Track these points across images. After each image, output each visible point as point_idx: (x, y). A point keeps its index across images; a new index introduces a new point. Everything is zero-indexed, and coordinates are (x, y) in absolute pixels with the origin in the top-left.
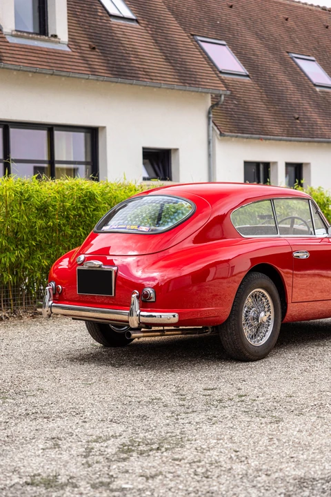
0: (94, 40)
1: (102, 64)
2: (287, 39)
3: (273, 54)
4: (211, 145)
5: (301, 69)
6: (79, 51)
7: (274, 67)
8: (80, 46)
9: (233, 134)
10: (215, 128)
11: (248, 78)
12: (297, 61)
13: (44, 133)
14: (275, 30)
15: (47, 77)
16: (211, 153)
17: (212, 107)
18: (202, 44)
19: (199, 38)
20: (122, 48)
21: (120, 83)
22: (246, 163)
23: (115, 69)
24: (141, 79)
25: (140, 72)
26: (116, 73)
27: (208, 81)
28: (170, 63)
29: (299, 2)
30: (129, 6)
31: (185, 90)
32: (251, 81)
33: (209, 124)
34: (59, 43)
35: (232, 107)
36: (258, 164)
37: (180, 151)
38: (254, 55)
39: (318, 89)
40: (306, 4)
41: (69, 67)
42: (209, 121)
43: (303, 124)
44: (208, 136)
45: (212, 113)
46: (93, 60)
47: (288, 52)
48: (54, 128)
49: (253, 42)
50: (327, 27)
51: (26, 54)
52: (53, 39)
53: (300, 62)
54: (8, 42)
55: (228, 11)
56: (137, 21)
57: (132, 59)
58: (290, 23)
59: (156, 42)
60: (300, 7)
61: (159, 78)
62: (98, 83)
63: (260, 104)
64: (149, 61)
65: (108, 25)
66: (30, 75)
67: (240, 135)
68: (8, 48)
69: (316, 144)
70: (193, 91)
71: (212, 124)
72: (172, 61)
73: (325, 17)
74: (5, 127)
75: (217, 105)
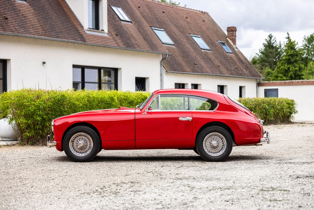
0: (116, 31)
1: (121, 42)
2: (188, 27)
3: (183, 35)
4: (162, 76)
5: (195, 41)
6: (112, 36)
7: (184, 41)
8: (112, 34)
9: (171, 71)
10: (164, 69)
11: (174, 46)
12: (193, 37)
13: (97, 71)
14: (183, 23)
15: (101, 48)
16: (162, 80)
17: (163, 59)
18: (154, 30)
19: (153, 28)
20: (127, 35)
21: (129, 50)
22: (176, 84)
23: (126, 44)
24: (136, 48)
25: (135, 45)
26: (127, 46)
27: (161, 48)
28: (146, 41)
29: (191, 9)
30: (127, 15)
31: (153, 53)
32: (175, 47)
33: (161, 67)
34: (104, 33)
35: (169, 59)
36: (180, 84)
37: (150, 78)
38: (175, 35)
39: (203, 51)
40: (194, 10)
41: (109, 43)
42: (161, 66)
43: (198, 67)
44: (161, 72)
45: (162, 62)
46: (117, 40)
47: (189, 34)
48: (101, 69)
49: (174, 29)
50: (204, 21)
51: (93, 38)
52: (102, 31)
53: (194, 38)
54: (86, 33)
55: (162, 14)
56: (131, 22)
57: (131, 39)
58: (188, 20)
59: (140, 31)
60: (192, 12)
61: (143, 48)
62: (120, 50)
63: (180, 58)
64: (138, 40)
65: (121, 24)
66: (95, 47)
67: (174, 72)
68: (87, 36)
69: (204, 76)
70: (156, 53)
71: (162, 67)
72: (147, 40)
73: (203, 16)
74: (83, 68)
75: (165, 59)
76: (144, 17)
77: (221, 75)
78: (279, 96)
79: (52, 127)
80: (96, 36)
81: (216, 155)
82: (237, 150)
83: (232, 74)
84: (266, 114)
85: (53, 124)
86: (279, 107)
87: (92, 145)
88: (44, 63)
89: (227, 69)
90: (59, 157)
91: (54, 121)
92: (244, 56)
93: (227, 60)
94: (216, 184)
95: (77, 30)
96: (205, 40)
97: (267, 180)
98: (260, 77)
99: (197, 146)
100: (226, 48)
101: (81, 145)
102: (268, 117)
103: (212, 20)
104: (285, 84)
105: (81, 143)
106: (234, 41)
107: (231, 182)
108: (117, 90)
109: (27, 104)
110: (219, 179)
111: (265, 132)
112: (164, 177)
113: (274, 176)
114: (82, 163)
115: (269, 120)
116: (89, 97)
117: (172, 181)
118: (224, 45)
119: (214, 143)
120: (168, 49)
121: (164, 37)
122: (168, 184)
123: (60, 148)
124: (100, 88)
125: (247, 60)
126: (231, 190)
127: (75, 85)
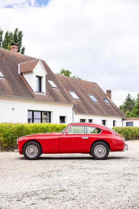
0: (50, 93)
2: (87, 90)
3: (84, 94)
4: (73, 115)
5: (90, 98)
6: (48, 95)
7: (85, 97)
11: (80, 100)
12: (89, 96)
13: (40, 113)
14: (84, 88)
15: (42, 101)
16: (73, 117)
17: (74, 107)
19: (69, 91)
20: (56, 94)
21: (56, 102)
22: (80, 119)
24: (60, 101)
26: (55, 100)
27: (73, 101)
28: (65, 97)
30: (56, 85)
35: (77, 107)
36: (82, 120)
37: (67, 117)
38: (80, 94)
39: (94, 102)
40: (90, 82)
41: (46, 99)
42: (73, 110)
43: (92, 111)
44: (73, 113)
46: (51, 97)
47: (87, 94)
48: (42, 112)
49: (80, 91)
50: (95, 87)
51: (38, 96)
52: (43, 93)
55: (73, 84)
56: (58, 88)
57: (58, 97)
58: (87, 87)
59: (62, 93)
61: (64, 101)
62: (52, 102)
63: (83, 106)
64: (61, 97)
65: (52, 89)
67: (79, 113)
68: (35, 95)
69: (95, 115)
70: (70, 104)
73: (94, 85)
74: (33, 111)
75: (75, 106)
76: (64, 85)
77: (104, 115)
78: (134, 126)
79: (17, 142)
80: (40, 95)
81: (101, 156)
82: (111, 154)
83: (109, 114)
84: (127, 135)
85: (17, 140)
86: (134, 131)
87: (37, 151)
88: (13, 109)
89: (107, 111)
90: (21, 157)
91: (18, 139)
92: (115, 105)
93: (107, 107)
94: (100, 171)
95: (30, 92)
96: (95, 97)
97: (127, 169)
98: (124, 116)
99: (91, 152)
100: (106, 101)
101: (32, 151)
102: (128, 136)
103: (99, 87)
104: (137, 119)
105: (32, 150)
106: (110, 97)
107: (108, 170)
108: (50, 123)
109: (5, 130)
110: (102, 169)
111: (126, 145)
112: (74, 168)
113: (130, 167)
114: (32, 161)
115: (128, 138)
116: (36, 126)
117: (78, 170)
118: (105, 100)
119: (100, 150)
120: (76, 102)
121: (74, 95)
122: (76, 172)
123: (21, 153)
124: (42, 122)
125: (117, 107)
126: (108, 175)
127: (29, 120)
